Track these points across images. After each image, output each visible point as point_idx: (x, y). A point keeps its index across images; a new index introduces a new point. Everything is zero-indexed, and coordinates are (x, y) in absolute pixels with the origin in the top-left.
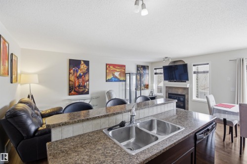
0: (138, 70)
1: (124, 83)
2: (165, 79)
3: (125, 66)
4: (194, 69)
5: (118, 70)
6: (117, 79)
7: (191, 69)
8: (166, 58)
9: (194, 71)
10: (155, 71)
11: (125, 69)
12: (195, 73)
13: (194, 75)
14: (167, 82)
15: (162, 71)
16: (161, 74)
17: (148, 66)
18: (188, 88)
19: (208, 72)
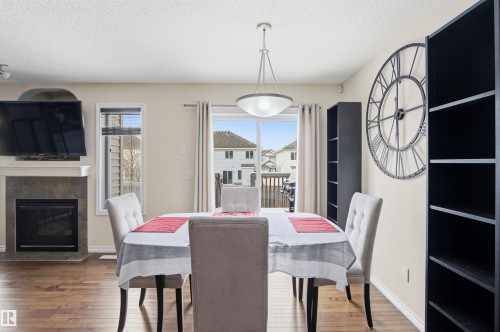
9: (103, 126)
12: (107, 131)
18: (86, 177)
19: (139, 130)
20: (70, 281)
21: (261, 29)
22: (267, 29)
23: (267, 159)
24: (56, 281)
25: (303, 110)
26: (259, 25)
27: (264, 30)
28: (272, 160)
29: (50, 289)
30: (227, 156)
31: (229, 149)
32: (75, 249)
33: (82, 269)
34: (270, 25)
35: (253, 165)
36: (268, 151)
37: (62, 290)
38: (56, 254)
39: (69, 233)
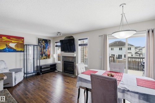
0: (39, 42)
1: (22, 53)
2: (62, 50)
3: (23, 38)
4: (80, 42)
5: (13, 41)
6: (12, 50)
7: (78, 42)
8: (59, 33)
9: (79, 44)
10: (56, 44)
11: (23, 41)
12: (80, 45)
13: (79, 47)
14: (63, 52)
15: (59, 44)
16: (59, 46)
17: (50, 40)
18: (75, 57)
19: (87, 44)
20: (71, 82)
21: (121, 6)
22: (124, 6)
23: (139, 50)
24: (69, 81)
25: (149, 32)
26: (120, 5)
27: (123, 6)
28: (140, 51)
29: (67, 82)
30: (120, 49)
31: (121, 47)
32: (73, 74)
33: (74, 79)
34: (125, 4)
35: (131, 53)
36: (139, 47)
37: (69, 83)
38: (70, 74)
39: (72, 70)
